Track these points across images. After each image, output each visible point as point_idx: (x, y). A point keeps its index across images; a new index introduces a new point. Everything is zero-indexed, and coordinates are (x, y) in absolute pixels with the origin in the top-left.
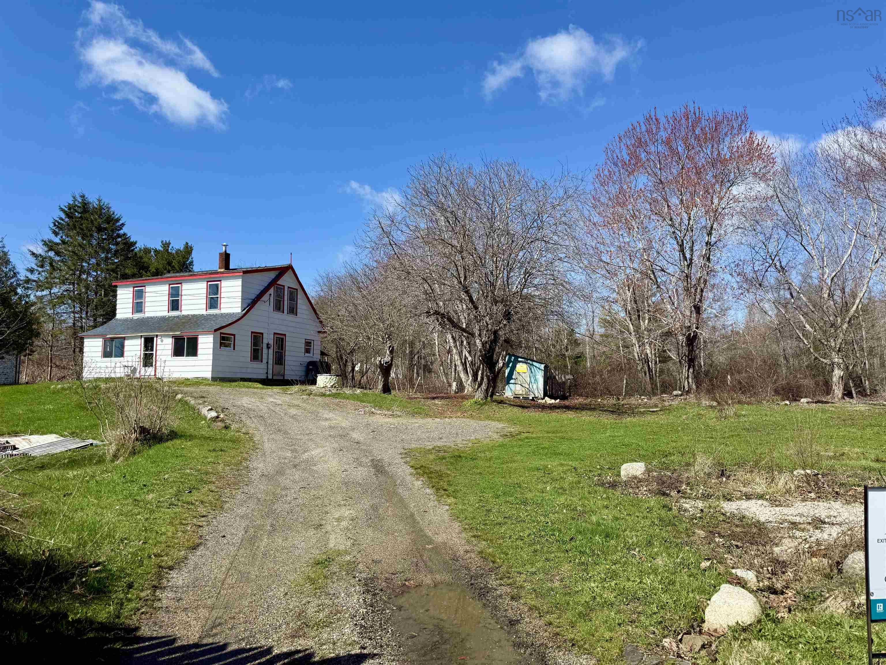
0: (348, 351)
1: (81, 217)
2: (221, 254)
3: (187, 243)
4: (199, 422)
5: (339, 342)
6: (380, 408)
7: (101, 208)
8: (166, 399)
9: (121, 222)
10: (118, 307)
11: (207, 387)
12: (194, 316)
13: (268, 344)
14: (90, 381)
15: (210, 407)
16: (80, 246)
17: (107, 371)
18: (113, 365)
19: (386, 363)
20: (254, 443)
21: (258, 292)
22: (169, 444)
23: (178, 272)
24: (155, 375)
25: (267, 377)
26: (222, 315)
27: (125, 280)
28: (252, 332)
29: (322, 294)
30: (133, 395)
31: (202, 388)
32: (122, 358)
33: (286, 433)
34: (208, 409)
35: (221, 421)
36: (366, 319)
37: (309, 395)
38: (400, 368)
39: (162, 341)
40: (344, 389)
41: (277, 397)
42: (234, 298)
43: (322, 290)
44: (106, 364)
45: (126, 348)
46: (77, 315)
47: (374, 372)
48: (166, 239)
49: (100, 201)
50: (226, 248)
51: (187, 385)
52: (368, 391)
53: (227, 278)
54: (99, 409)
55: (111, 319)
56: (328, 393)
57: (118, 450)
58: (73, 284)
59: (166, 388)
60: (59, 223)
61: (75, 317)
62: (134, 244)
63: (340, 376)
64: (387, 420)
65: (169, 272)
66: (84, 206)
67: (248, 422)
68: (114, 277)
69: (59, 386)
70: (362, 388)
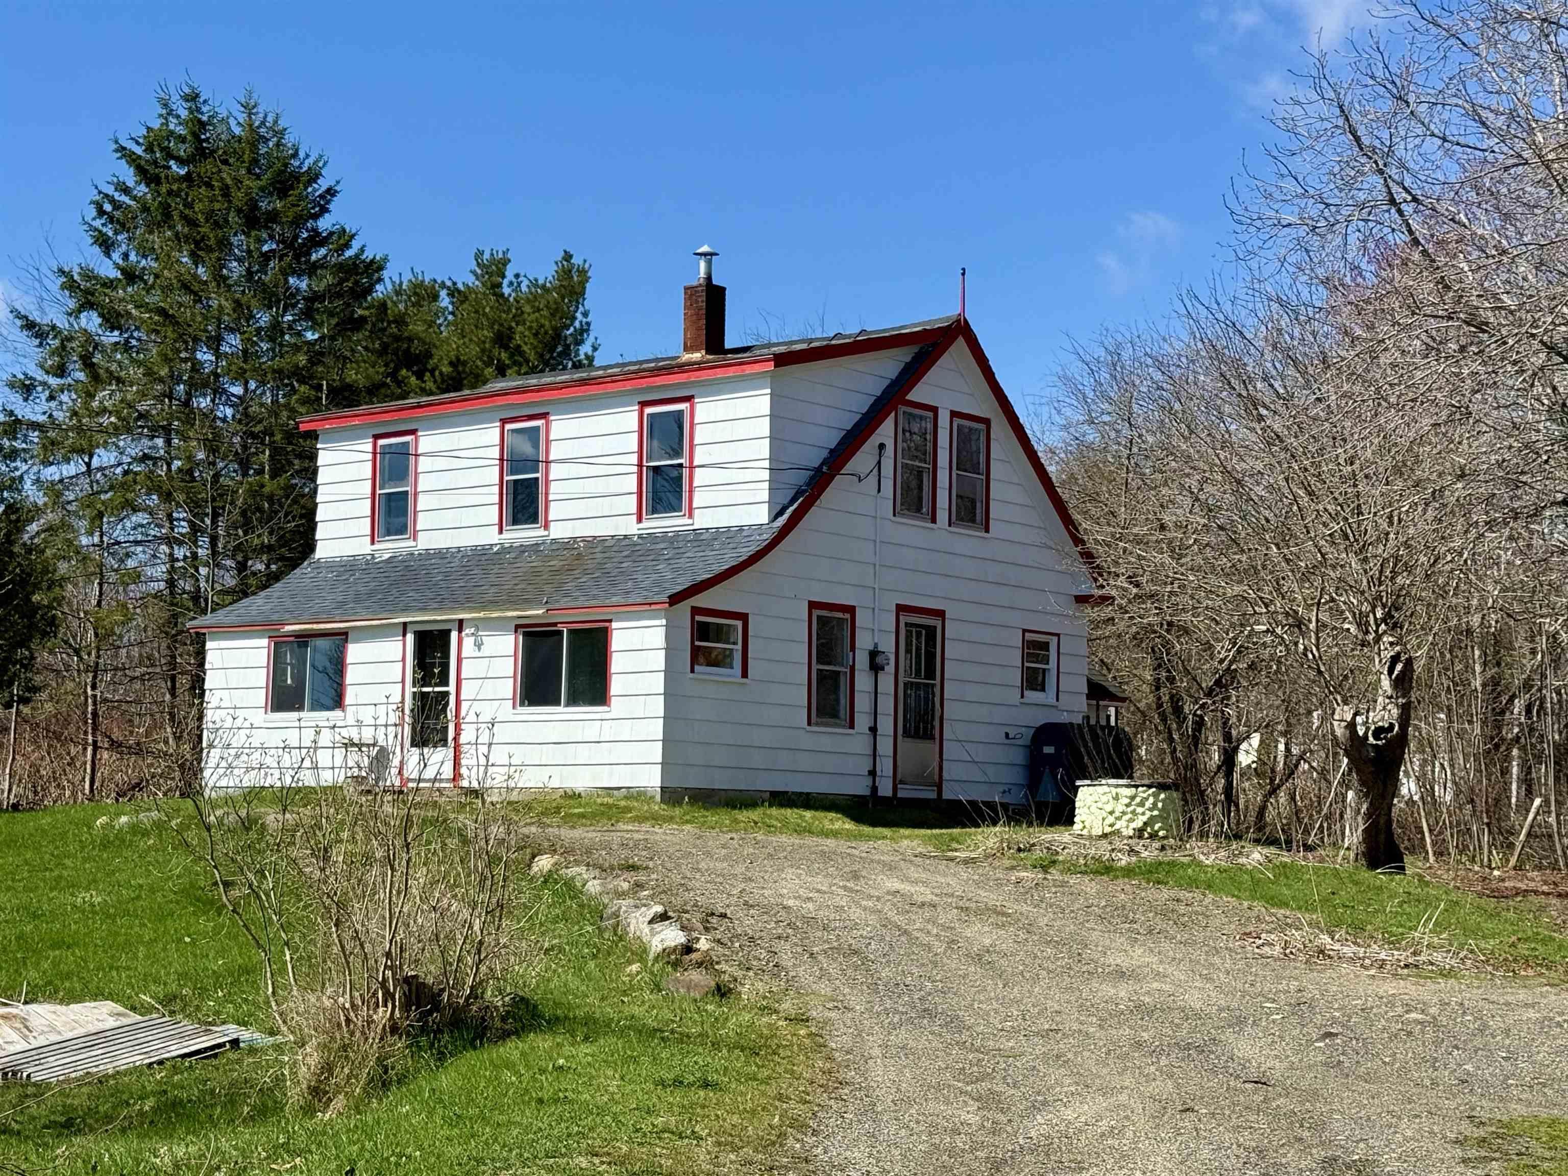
0: (1208, 682)
1: (188, 177)
2: (690, 291)
3: (568, 257)
4: (619, 967)
5: (1166, 644)
6: (1357, 929)
7: (255, 139)
8: (499, 870)
9: (323, 184)
10: (321, 514)
11: (646, 827)
12: (593, 542)
13: (874, 654)
14: (229, 801)
15: (659, 909)
16: (186, 287)
17: (286, 761)
18: (308, 736)
19: (1378, 732)
20: (829, 1058)
21: (832, 440)
22: (511, 1049)
23: (533, 371)
24: (457, 776)
25: (874, 789)
26: (700, 538)
27: (347, 412)
28: (813, 605)
29: (1092, 436)
30: (379, 854)
31: (628, 830)
32: (338, 713)
33: (954, 1023)
34: (651, 913)
35: (700, 964)
36: (1284, 538)
37: (1045, 869)
38: (1444, 757)
39: (479, 646)
40: (1195, 846)
41: (913, 873)
42: (743, 464)
43: (1091, 422)
44: (284, 734)
45: (352, 675)
46: (179, 553)
47: (1323, 773)
48: (492, 247)
49: (249, 109)
50: (709, 264)
51: (571, 820)
52: (1299, 858)
53: (715, 388)
54: (263, 908)
55: (294, 564)
56: (1124, 860)
57: (328, 1068)
58: (167, 432)
59: (497, 830)
60: (117, 205)
61: (172, 559)
62: (374, 268)
63: (1175, 786)
64: (1390, 988)
65: (502, 371)
66: (196, 136)
67: (805, 974)
68: (305, 401)
69: (124, 819)
70: (1272, 841)
